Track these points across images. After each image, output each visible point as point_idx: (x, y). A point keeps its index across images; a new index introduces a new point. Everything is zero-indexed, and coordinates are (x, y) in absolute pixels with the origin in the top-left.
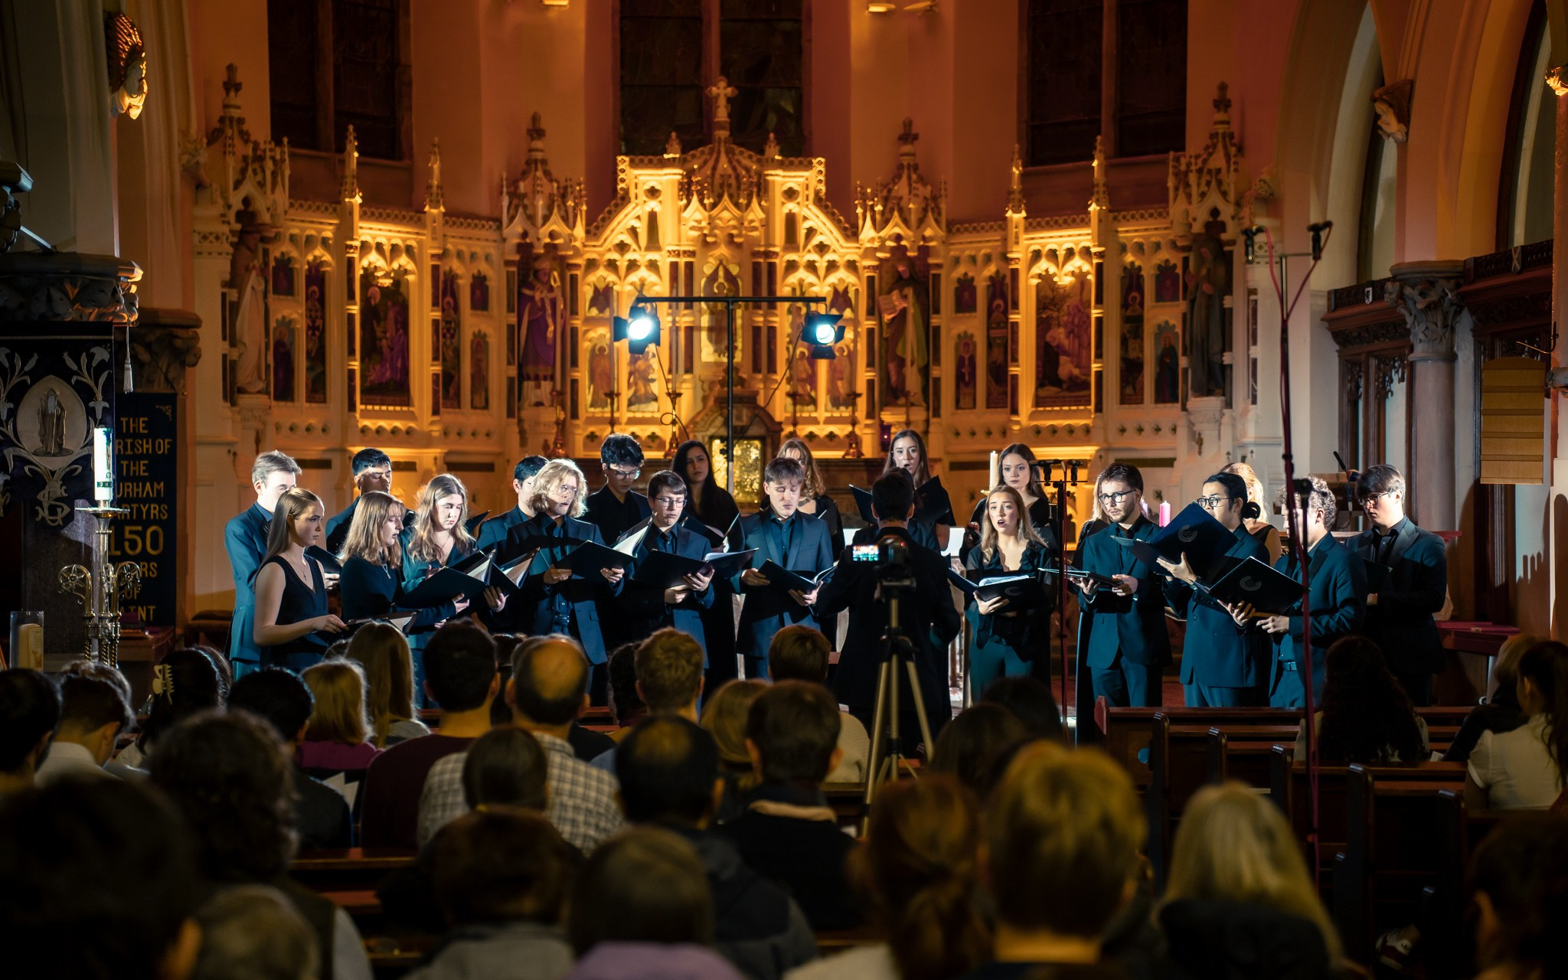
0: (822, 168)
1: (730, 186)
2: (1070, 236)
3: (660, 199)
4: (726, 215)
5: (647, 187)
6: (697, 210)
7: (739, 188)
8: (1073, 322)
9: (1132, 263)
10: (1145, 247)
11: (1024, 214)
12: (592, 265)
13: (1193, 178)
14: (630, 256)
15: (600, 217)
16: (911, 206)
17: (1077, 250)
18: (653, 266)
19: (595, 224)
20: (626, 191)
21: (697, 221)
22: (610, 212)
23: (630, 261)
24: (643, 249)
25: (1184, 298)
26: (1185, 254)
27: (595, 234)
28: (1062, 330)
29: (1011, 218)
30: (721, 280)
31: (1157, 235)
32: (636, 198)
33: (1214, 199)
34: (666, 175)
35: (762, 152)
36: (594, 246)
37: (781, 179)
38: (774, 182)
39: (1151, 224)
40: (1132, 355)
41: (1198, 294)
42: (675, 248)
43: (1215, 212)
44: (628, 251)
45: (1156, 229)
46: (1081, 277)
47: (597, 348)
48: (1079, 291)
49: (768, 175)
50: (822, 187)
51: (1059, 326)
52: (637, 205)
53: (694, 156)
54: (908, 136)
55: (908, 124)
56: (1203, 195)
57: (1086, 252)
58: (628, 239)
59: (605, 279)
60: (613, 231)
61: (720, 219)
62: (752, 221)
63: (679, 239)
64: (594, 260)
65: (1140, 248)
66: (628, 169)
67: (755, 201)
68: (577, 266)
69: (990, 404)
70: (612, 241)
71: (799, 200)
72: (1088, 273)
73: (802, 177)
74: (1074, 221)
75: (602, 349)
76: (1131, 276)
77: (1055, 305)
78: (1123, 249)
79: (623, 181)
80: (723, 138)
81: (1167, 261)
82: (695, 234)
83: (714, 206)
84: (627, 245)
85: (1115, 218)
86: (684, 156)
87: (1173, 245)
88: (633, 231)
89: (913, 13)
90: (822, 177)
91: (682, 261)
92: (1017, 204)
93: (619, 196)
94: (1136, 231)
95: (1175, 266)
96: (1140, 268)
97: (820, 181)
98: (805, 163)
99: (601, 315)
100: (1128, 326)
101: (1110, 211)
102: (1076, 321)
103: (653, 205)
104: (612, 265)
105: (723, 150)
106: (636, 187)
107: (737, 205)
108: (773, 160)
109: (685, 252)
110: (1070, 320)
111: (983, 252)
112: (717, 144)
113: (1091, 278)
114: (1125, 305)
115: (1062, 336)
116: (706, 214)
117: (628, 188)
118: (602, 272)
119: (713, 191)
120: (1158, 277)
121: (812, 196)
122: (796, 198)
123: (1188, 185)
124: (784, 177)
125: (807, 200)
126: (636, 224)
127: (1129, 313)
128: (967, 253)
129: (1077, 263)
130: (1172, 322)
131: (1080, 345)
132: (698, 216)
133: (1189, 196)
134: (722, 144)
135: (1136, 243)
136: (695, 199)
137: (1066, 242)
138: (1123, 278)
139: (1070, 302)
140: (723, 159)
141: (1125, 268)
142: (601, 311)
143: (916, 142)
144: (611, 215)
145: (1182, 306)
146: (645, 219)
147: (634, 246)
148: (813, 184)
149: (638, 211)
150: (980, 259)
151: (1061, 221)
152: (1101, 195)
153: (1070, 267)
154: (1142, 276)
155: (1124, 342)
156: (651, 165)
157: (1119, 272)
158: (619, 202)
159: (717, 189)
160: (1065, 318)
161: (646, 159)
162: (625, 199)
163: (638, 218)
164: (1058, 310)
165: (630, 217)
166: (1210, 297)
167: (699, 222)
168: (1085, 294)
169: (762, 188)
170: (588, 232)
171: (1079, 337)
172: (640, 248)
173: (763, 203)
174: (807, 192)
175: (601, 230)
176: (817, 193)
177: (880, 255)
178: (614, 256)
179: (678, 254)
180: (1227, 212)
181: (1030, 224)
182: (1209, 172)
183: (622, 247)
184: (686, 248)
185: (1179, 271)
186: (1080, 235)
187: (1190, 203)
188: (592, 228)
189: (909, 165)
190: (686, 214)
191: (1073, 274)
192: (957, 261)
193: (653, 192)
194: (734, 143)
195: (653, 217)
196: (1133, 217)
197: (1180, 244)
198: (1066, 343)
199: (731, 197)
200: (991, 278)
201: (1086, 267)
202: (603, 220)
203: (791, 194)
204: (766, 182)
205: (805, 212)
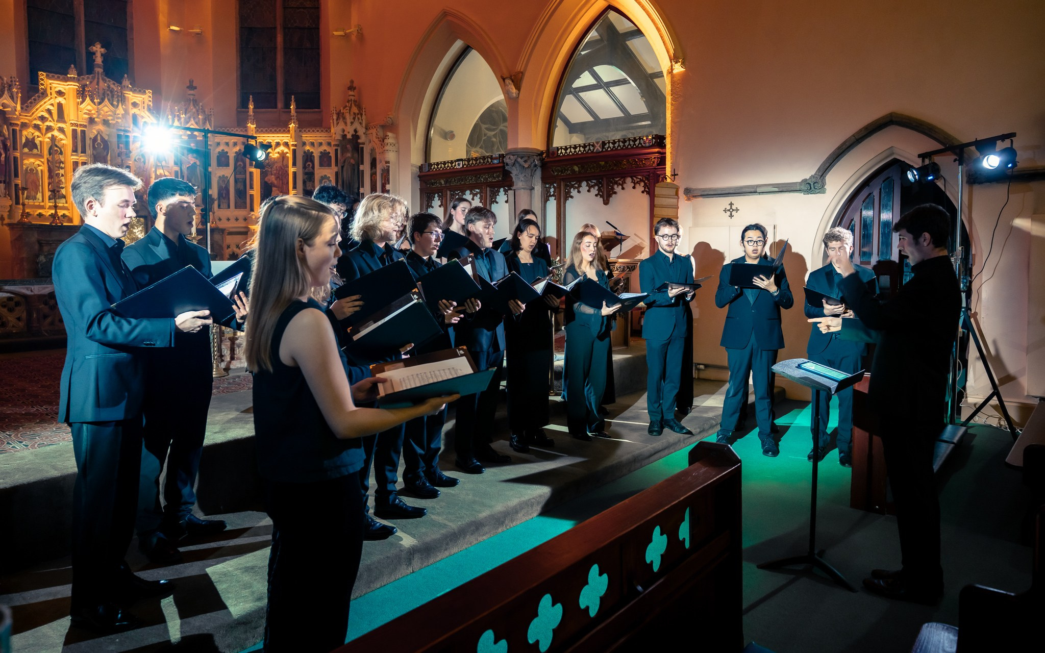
0: (150, 95)
1: (108, 95)
2: (278, 137)
3: (65, 97)
4: (106, 109)
5: (57, 90)
6: (89, 104)
7: (113, 96)
8: (279, 173)
9: (308, 150)
10: (315, 144)
11: (255, 126)
12: (24, 126)
13: (347, 116)
14: (48, 123)
15: (29, 101)
16: (200, 117)
17: (281, 143)
18: (61, 130)
19: (26, 104)
20: (45, 90)
21: (88, 110)
22: (35, 100)
23: (47, 126)
24: (55, 121)
25: (337, 165)
26: (336, 148)
27: (26, 110)
28: (273, 176)
29: (250, 127)
30: (99, 141)
31: (322, 139)
32: (51, 95)
33: (356, 125)
34: (68, 85)
35: (120, 83)
36: (26, 116)
37: (131, 96)
38: (128, 97)
39: (318, 134)
40: (309, 188)
41: (346, 164)
42: (76, 122)
43: (356, 131)
44: (47, 121)
45: (321, 137)
46: (283, 156)
47: (29, 169)
48: (282, 160)
49: (125, 93)
50: (151, 103)
51: (272, 174)
52: (51, 98)
53: (83, 79)
54: (191, 87)
55: (191, 82)
56: (352, 123)
57: (286, 144)
58: (46, 115)
59: (33, 134)
60: (37, 110)
61: (103, 110)
62: (119, 114)
63: (78, 119)
64: (26, 123)
65: (312, 144)
66: (45, 79)
67: (120, 104)
68: (17, 125)
69: (237, 206)
70: (36, 115)
71: (139, 108)
72: (287, 153)
73: (141, 97)
74: (280, 131)
75: (32, 170)
76: (307, 156)
77: (269, 166)
78: (304, 144)
79: (42, 85)
80: (100, 72)
81: (325, 150)
82: (87, 116)
83: (100, 103)
84: (45, 118)
85: (300, 131)
86: (78, 78)
87: (329, 144)
88: (49, 111)
89: (191, 33)
90: (150, 99)
91: (79, 129)
92: (252, 121)
93: (40, 92)
94: (311, 137)
95: (329, 153)
96: (312, 152)
97: (150, 101)
98: (142, 91)
99: (31, 152)
100: (306, 176)
101: (298, 128)
102: (280, 173)
103: (60, 99)
104: (37, 127)
105: (100, 78)
106: (51, 90)
107: (112, 104)
108: (128, 87)
109: (81, 125)
110: (277, 172)
111: (233, 141)
112: (97, 75)
113: (290, 155)
114: (304, 167)
115: (273, 179)
116: (96, 107)
117: (46, 89)
118: (31, 130)
119: (99, 96)
120: (320, 157)
121: (146, 107)
122: (138, 107)
123: (344, 118)
124: (132, 96)
125: (144, 109)
126: (51, 108)
127: (306, 171)
128: (224, 141)
129: (282, 148)
130: (328, 175)
131: (282, 183)
132: (89, 108)
133: (346, 123)
134: (100, 75)
135: (311, 142)
136: (88, 98)
137: (276, 139)
138: (303, 156)
139: (276, 165)
140: (101, 81)
141: (305, 152)
142: (31, 150)
143: (195, 90)
144: (36, 101)
145: (335, 169)
146: (56, 106)
147: (50, 119)
148: (146, 102)
149: (52, 101)
150: (231, 144)
151: (273, 130)
152: (295, 121)
153: (278, 150)
154: (314, 156)
155: (304, 182)
156: (58, 79)
157: (302, 153)
158: (41, 95)
159: (101, 96)
160: (275, 172)
161: (56, 76)
162: (44, 94)
163: (52, 105)
164: (271, 168)
165: (47, 104)
166: (353, 165)
167: (90, 111)
168: (284, 162)
169: (122, 99)
170: (22, 108)
171: (282, 180)
172: (54, 121)
173: (123, 106)
174: (143, 105)
175: (30, 108)
176: (148, 106)
177: (183, 137)
178: (39, 122)
179: (77, 125)
180: (361, 131)
181: (258, 130)
182: (354, 114)
183: (43, 119)
184: (82, 123)
185: (333, 155)
186: (283, 137)
187: (346, 126)
188: (24, 106)
189: (193, 99)
190: (82, 106)
191: (278, 153)
192: (218, 144)
193: (60, 93)
194: (106, 76)
195: (60, 106)
196: (309, 131)
197: (333, 143)
198: (275, 182)
199: (109, 100)
200: (236, 152)
201: (286, 150)
202: (31, 103)
203: (135, 105)
204: (124, 96)
205: (143, 114)
